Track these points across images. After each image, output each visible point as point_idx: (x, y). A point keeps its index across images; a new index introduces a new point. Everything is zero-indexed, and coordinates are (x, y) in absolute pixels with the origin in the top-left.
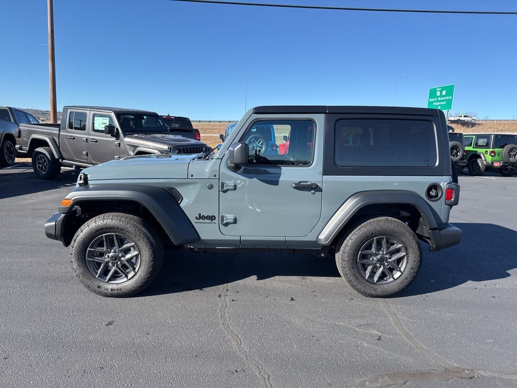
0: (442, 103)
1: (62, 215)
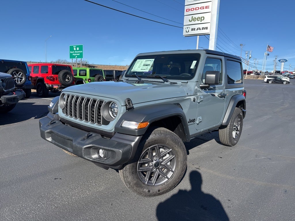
0: (77, 54)
1: (138, 137)
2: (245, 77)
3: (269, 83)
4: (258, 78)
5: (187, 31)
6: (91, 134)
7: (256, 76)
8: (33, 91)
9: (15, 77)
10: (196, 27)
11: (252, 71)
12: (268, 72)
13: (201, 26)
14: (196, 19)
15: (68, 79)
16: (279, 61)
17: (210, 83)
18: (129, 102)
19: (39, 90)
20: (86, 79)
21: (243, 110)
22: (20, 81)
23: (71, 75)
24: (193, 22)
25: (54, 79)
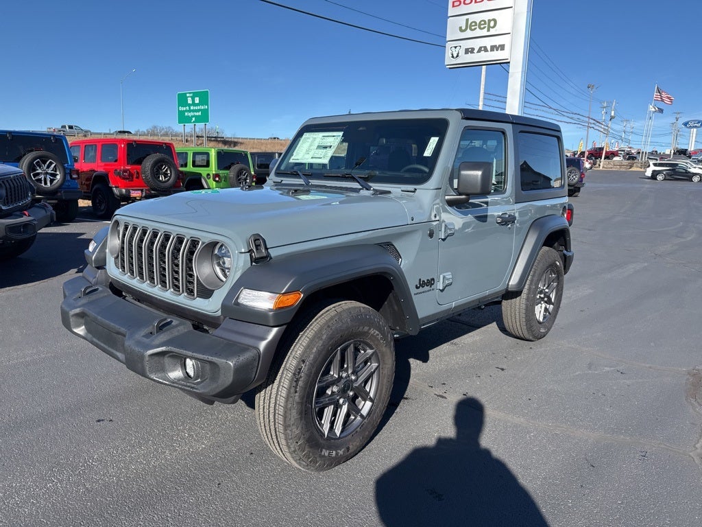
0: (196, 114)
1: (275, 330)
2: (599, 165)
3: (656, 179)
4: (631, 167)
5: (454, 54)
6: (169, 320)
7: (626, 162)
8: (83, 203)
9: (39, 171)
10: (476, 44)
11: (617, 149)
12: (658, 152)
13: (488, 42)
14: (476, 25)
15: (165, 175)
16: (686, 124)
17: (469, 192)
18: (257, 242)
19: (98, 201)
20: (208, 175)
21: (565, 252)
22: (52, 181)
23: (172, 165)
24: (469, 34)
25: (131, 175)
